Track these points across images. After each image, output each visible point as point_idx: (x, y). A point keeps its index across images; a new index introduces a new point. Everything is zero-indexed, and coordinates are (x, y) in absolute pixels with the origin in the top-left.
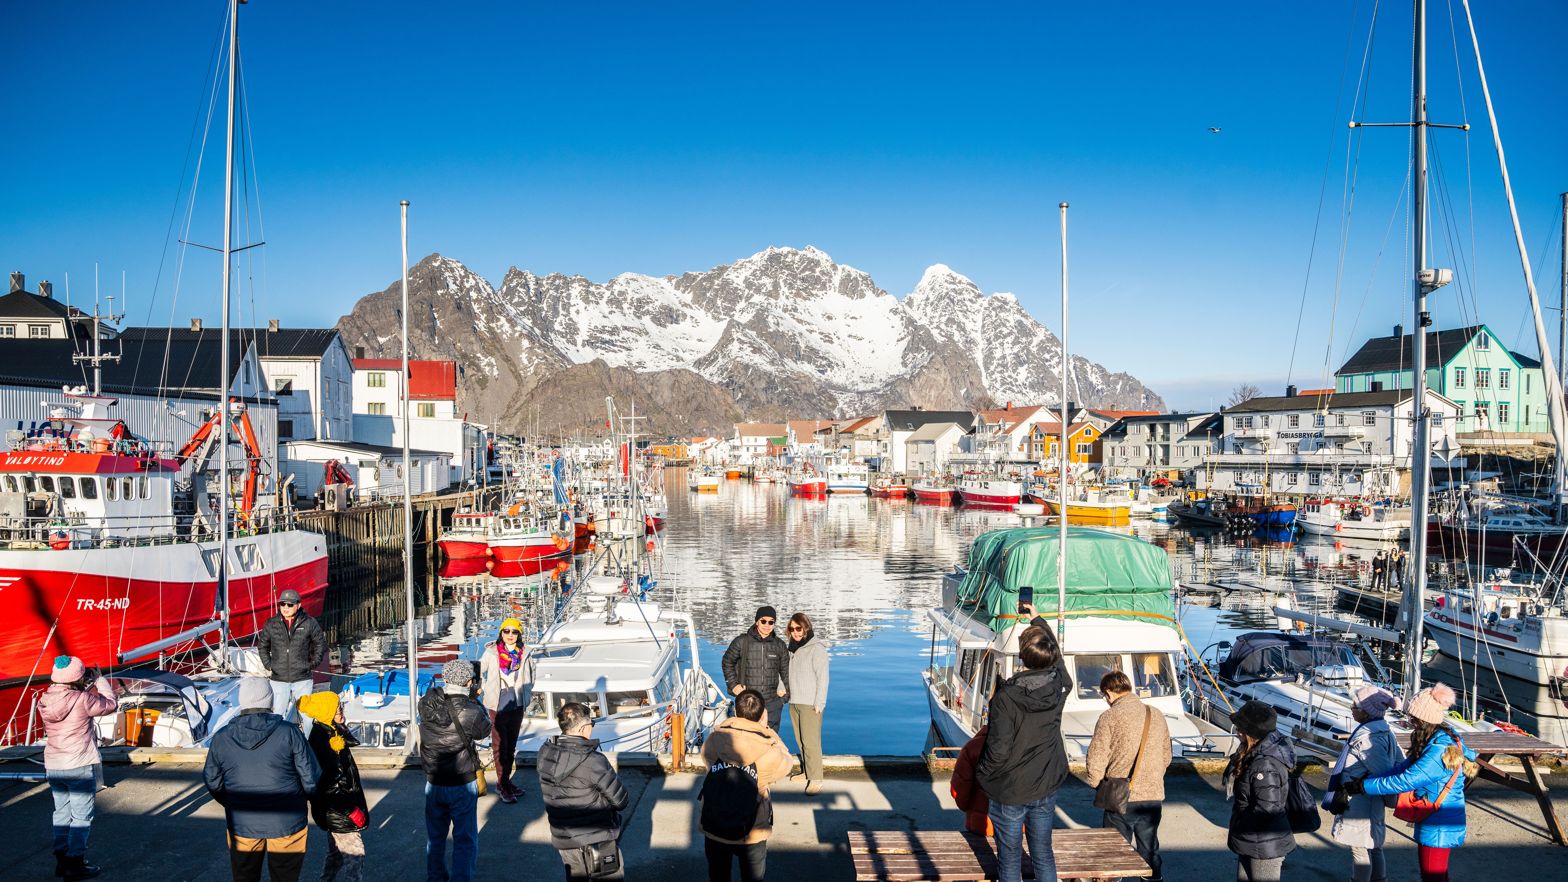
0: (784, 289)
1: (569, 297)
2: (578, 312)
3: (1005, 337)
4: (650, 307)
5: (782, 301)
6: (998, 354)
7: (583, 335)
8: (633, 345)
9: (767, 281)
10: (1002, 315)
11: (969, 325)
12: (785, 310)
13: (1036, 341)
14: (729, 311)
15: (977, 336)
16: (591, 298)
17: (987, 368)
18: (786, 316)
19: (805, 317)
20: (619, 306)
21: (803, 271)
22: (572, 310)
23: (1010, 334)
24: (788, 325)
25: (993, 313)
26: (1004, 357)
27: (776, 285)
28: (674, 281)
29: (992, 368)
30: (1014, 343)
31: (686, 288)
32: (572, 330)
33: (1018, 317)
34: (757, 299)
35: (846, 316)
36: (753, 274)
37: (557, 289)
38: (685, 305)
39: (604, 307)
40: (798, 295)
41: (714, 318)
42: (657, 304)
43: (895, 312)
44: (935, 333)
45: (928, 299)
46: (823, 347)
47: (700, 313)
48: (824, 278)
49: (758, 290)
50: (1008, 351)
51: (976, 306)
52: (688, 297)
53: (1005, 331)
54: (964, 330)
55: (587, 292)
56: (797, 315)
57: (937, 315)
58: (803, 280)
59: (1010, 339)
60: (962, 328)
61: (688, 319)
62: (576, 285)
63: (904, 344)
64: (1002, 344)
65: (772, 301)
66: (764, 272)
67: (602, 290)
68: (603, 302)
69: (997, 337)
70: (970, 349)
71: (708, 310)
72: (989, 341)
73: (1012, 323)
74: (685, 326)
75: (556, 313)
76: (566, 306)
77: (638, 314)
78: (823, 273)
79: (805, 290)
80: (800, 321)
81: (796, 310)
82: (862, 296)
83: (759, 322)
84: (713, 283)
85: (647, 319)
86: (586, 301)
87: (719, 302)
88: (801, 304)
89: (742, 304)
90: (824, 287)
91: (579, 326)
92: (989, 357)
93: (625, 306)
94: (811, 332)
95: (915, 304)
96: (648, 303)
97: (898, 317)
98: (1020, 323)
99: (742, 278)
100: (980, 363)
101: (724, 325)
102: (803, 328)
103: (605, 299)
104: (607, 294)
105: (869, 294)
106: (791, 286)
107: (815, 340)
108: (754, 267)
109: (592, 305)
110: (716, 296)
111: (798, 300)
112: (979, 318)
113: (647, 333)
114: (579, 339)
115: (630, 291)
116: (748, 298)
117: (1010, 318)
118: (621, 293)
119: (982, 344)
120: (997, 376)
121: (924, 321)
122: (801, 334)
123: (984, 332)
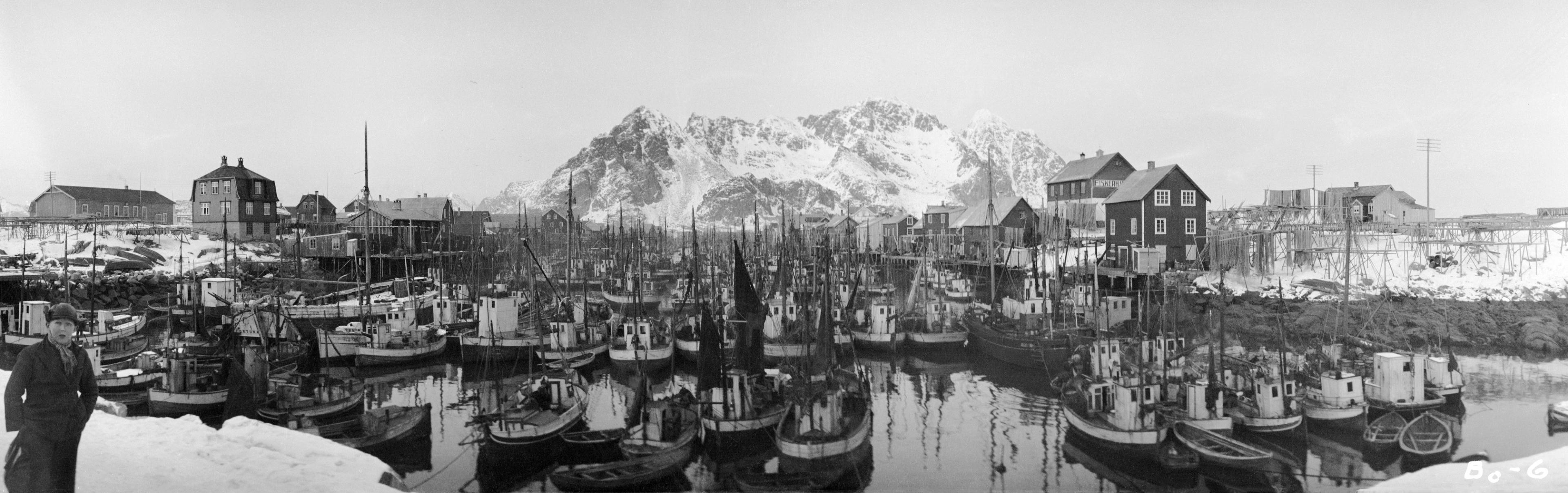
0: (877, 125)
1: (731, 132)
2: (737, 142)
3: (1028, 158)
4: (785, 138)
5: (876, 132)
6: (1023, 169)
7: (741, 157)
8: (775, 163)
9: (866, 121)
10: (1026, 143)
11: (1004, 150)
12: (878, 139)
13: (1049, 161)
14: (839, 139)
15: (1010, 158)
16: (747, 133)
17: (1015, 179)
18: (879, 143)
19: (891, 143)
20: (766, 138)
21: (890, 113)
22: (734, 140)
23: (1031, 156)
24: (880, 150)
25: (1020, 142)
26: (1027, 171)
27: (872, 122)
28: (802, 121)
29: (1019, 178)
30: (1035, 161)
31: (811, 125)
32: (734, 152)
33: (1037, 145)
34: (859, 132)
35: (920, 143)
36: (857, 116)
37: (724, 126)
38: (811, 137)
39: (755, 137)
40: (887, 129)
41: (830, 145)
42: (791, 136)
43: (953, 140)
44: (980, 154)
45: (976, 132)
46: (903, 163)
47: (821, 142)
48: (904, 117)
49: (859, 126)
50: (1030, 168)
51: (1008, 138)
52: (813, 131)
53: (1028, 154)
54: (1000, 153)
55: (744, 129)
56: (886, 142)
57: (983, 142)
58: (891, 119)
59: (1031, 160)
60: (999, 152)
61: (812, 146)
62: (736, 124)
63: (959, 161)
64: (1026, 163)
65: (870, 133)
66: (864, 114)
67: (754, 127)
68: (755, 135)
69: (1022, 158)
70: (1004, 166)
71: (825, 140)
72: (1017, 161)
73: (1033, 148)
74: (810, 150)
75: (723, 143)
76: (730, 139)
77: (779, 142)
78: (904, 114)
79: (891, 125)
80: (888, 146)
81: (885, 139)
82: (931, 129)
83: (861, 148)
84: (829, 122)
85: (784, 146)
86: (744, 135)
87: (833, 134)
88: (888, 135)
89: (848, 136)
90: (904, 123)
91: (738, 151)
92: (1017, 171)
93: (770, 137)
94: (895, 153)
95: (968, 134)
96: (785, 135)
97: (954, 143)
98: (1038, 149)
99: (849, 118)
100: (1011, 176)
101: (835, 150)
102: (889, 151)
103: (756, 133)
104: (758, 129)
105: (935, 128)
106: (882, 124)
107: (898, 160)
108: (857, 111)
109: (747, 138)
110: (831, 130)
111: (887, 132)
112: (1011, 145)
113: (784, 156)
114: (738, 160)
115: (773, 127)
116: (853, 131)
117: (1032, 146)
118: (767, 129)
119: (1012, 162)
120: (1022, 183)
121: (973, 147)
122: (888, 155)
123: (1013, 155)
